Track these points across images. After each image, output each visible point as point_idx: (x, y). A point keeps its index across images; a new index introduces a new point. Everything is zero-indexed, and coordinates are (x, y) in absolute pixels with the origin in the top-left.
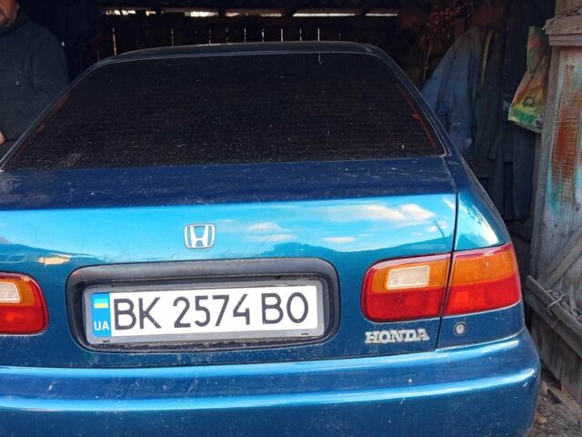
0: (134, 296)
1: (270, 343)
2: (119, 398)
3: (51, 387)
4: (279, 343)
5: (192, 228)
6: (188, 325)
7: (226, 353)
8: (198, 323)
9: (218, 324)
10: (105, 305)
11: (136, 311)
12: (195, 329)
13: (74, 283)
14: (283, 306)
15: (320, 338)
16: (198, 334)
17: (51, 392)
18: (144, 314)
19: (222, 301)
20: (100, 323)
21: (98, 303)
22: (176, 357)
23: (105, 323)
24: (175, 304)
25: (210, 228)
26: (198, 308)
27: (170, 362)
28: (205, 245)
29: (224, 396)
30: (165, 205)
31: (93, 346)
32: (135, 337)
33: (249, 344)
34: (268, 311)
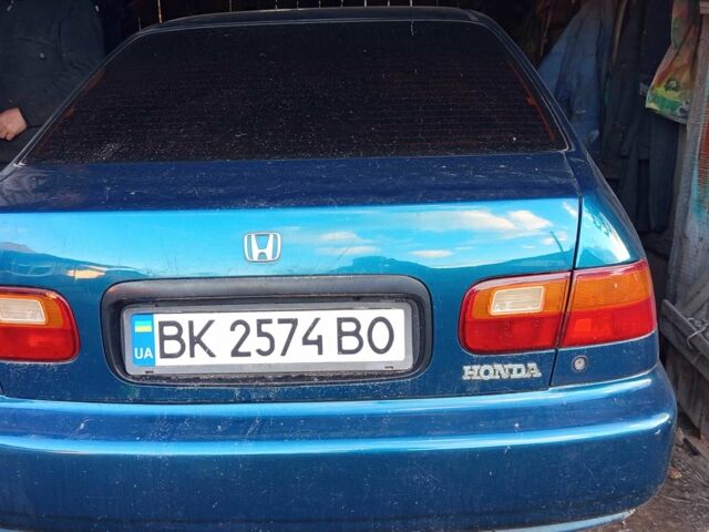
0: (183, 318)
1: (347, 377)
2: (164, 440)
3: (82, 426)
4: (359, 377)
5: (253, 237)
6: (248, 354)
7: (294, 388)
8: (259, 352)
9: (284, 353)
10: (147, 329)
11: (186, 337)
12: (256, 359)
13: (110, 302)
14: (364, 333)
15: (407, 372)
16: (261, 365)
17: (83, 432)
18: (195, 340)
19: (290, 326)
20: (142, 350)
21: (140, 326)
22: (233, 392)
23: (148, 350)
24: (233, 329)
25: (275, 237)
26: (261, 334)
27: (226, 399)
28: (269, 257)
29: (290, 439)
30: (220, 208)
31: (133, 377)
32: (183, 367)
33: (321, 378)
34: (344, 339)
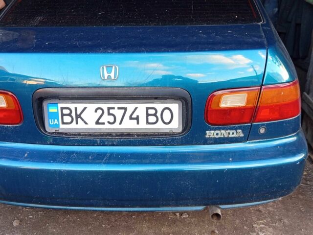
0: (72, 106)
1: (150, 135)
2: (64, 163)
3: (26, 155)
4: (156, 135)
5: (105, 68)
6: (103, 124)
7: (125, 140)
8: (109, 122)
9: (120, 123)
10: (55, 110)
11: (73, 114)
12: (107, 126)
13: (36, 97)
14: (159, 115)
15: (179, 133)
16: (109, 129)
17: (26, 158)
18: (78, 116)
19: (123, 111)
20: (53, 120)
21: (52, 109)
22: (96, 141)
23: (56, 120)
24: (96, 111)
25: (115, 68)
26: (109, 114)
27: (94, 144)
28: (113, 78)
29: (123, 163)
30: (89, 53)
31: (49, 133)
32: (73, 129)
33: (138, 135)
34: (149, 117)
